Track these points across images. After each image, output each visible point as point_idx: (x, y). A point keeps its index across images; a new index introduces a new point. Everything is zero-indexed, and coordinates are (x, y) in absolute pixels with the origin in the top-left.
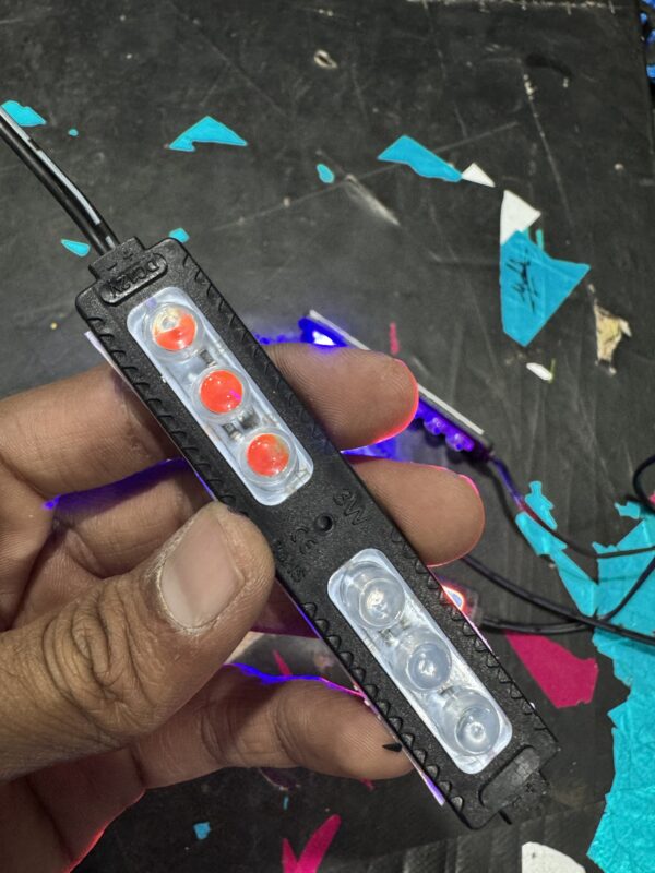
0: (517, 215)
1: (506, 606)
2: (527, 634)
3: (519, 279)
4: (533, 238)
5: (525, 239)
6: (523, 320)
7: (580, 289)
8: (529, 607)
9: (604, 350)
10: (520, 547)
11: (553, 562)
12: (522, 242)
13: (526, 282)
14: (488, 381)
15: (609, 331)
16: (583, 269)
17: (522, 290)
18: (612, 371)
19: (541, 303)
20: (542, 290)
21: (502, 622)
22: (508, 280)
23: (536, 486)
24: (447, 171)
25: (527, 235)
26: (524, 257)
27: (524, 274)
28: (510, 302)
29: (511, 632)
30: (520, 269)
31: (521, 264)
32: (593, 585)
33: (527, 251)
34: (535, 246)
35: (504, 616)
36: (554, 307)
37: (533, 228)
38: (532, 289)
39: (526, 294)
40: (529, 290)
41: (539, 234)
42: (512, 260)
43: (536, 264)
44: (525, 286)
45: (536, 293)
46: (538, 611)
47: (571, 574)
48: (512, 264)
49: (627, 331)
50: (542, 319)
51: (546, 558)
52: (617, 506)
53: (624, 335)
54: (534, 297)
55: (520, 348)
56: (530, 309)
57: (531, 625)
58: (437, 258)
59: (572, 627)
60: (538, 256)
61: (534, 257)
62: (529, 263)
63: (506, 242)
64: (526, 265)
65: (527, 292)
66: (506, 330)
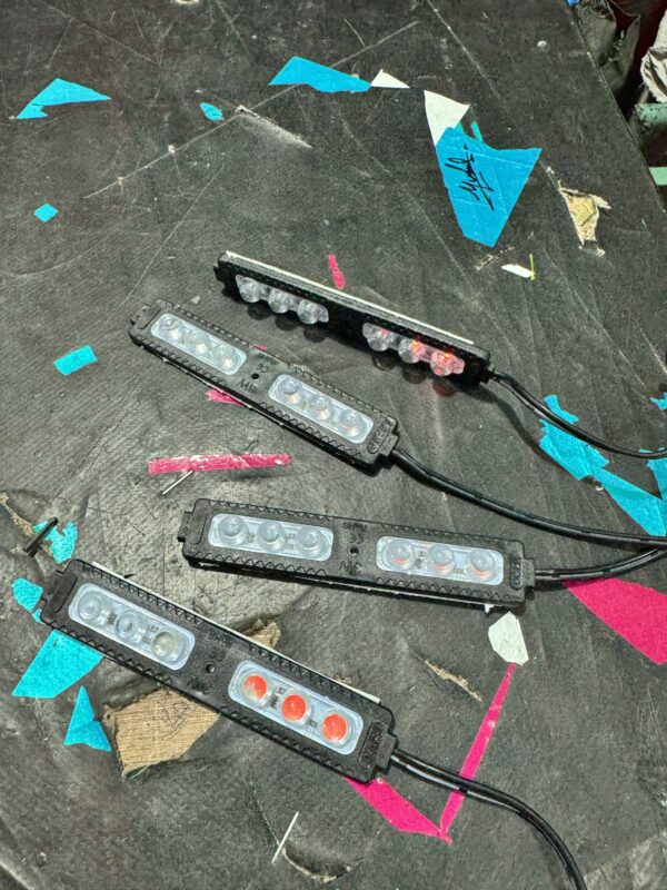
0: (443, 113)
1: (557, 553)
2: (593, 579)
3: (465, 177)
4: (470, 133)
5: (458, 135)
6: (481, 221)
7: (537, 173)
8: (587, 546)
9: (585, 231)
10: (554, 475)
11: (599, 484)
12: (458, 138)
13: (475, 180)
14: (461, 296)
15: (584, 212)
16: (533, 154)
17: (472, 189)
18: (601, 252)
19: (497, 196)
20: (496, 183)
21: (559, 572)
22: (453, 180)
23: (552, 400)
24: (354, 83)
25: (461, 130)
26: (462, 154)
27: (470, 172)
28: (465, 207)
29: (573, 583)
30: (464, 167)
31: (464, 161)
32: (655, 500)
33: (466, 148)
34: (474, 140)
35: (559, 564)
36: (514, 198)
37: (465, 122)
38: (484, 186)
39: (478, 192)
40: (480, 186)
41: (475, 127)
42: (450, 159)
43: (479, 158)
44: (476, 183)
45: (490, 189)
46: (598, 548)
47: (624, 493)
48: (451, 163)
49: (604, 204)
50: (503, 215)
51: (588, 481)
52: (654, 400)
53: (602, 210)
54: (488, 193)
55: (488, 250)
56: (488, 206)
57: (596, 568)
58: (365, 174)
59: (646, 558)
60: (482, 152)
61: (476, 151)
62: (472, 159)
63: (440, 142)
64: (469, 162)
65: (478, 188)
66: (467, 234)
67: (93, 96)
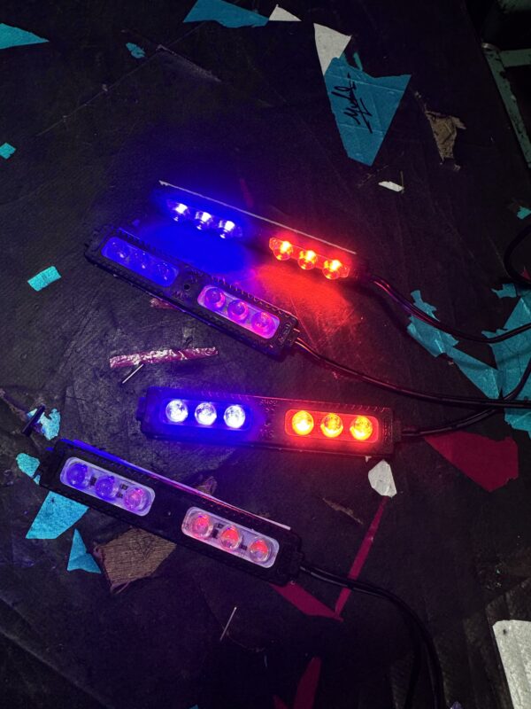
0: (330, 44)
2: (446, 433)
3: (347, 103)
4: (351, 61)
5: (343, 65)
6: (362, 144)
7: (407, 96)
8: (441, 408)
9: (445, 150)
11: (451, 359)
12: (342, 68)
13: (357, 106)
15: (444, 130)
16: (403, 80)
17: (354, 115)
18: (458, 167)
19: (374, 121)
20: (372, 108)
22: (339, 106)
23: (417, 294)
24: (253, 19)
25: (344, 59)
26: (345, 82)
27: (352, 98)
28: (348, 129)
30: (348, 94)
31: (348, 90)
32: (492, 370)
33: (349, 76)
34: (355, 69)
36: (389, 120)
37: (348, 52)
38: (364, 111)
39: (359, 117)
40: (360, 111)
41: (356, 56)
42: (336, 88)
43: (359, 85)
44: (357, 109)
45: (368, 114)
46: (449, 409)
47: (470, 365)
48: (336, 91)
49: (460, 125)
50: (379, 137)
51: (444, 356)
52: (495, 291)
53: (459, 130)
54: (367, 118)
55: (367, 168)
56: (367, 129)
57: (447, 424)
59: (483, 415)
60: (362, 80)
61: (357, 80)
62: (354, 87)
63: (327, 72)
64: (351, 89)
65: (360, 115)
66: (351, 155)
67: (34, 39)
